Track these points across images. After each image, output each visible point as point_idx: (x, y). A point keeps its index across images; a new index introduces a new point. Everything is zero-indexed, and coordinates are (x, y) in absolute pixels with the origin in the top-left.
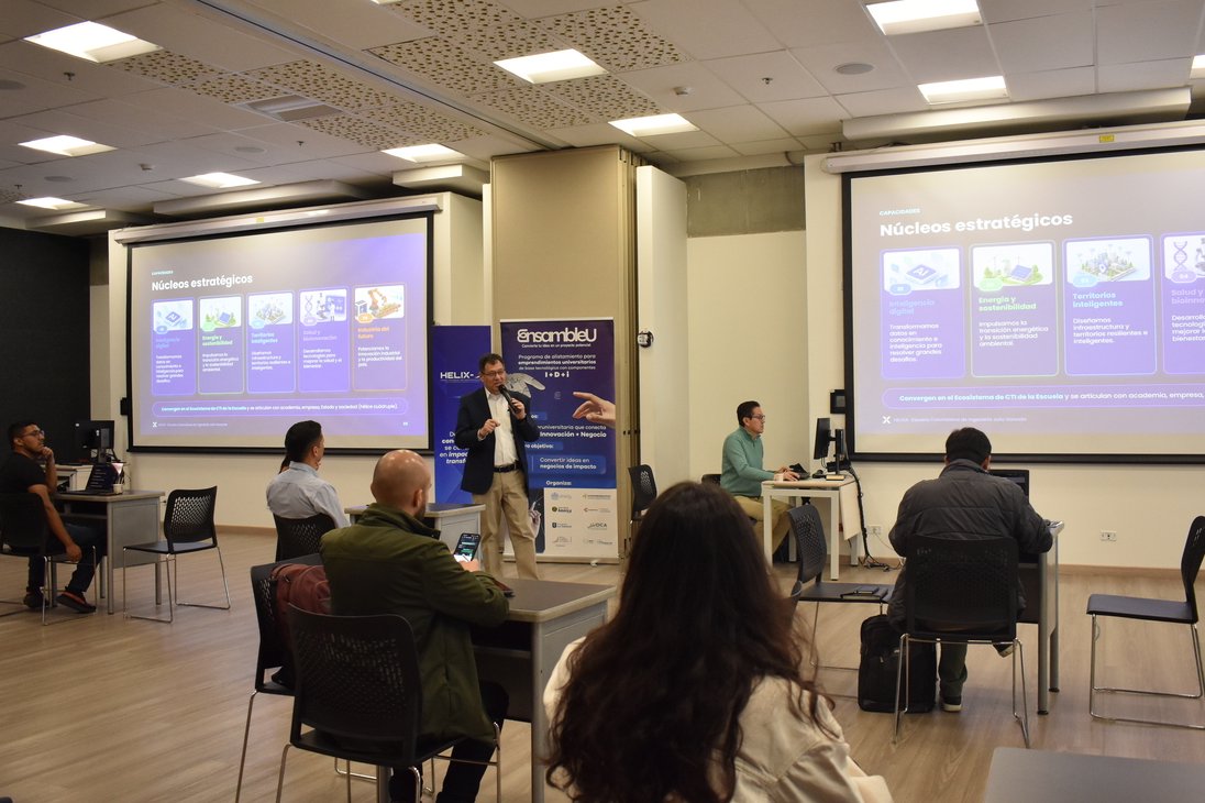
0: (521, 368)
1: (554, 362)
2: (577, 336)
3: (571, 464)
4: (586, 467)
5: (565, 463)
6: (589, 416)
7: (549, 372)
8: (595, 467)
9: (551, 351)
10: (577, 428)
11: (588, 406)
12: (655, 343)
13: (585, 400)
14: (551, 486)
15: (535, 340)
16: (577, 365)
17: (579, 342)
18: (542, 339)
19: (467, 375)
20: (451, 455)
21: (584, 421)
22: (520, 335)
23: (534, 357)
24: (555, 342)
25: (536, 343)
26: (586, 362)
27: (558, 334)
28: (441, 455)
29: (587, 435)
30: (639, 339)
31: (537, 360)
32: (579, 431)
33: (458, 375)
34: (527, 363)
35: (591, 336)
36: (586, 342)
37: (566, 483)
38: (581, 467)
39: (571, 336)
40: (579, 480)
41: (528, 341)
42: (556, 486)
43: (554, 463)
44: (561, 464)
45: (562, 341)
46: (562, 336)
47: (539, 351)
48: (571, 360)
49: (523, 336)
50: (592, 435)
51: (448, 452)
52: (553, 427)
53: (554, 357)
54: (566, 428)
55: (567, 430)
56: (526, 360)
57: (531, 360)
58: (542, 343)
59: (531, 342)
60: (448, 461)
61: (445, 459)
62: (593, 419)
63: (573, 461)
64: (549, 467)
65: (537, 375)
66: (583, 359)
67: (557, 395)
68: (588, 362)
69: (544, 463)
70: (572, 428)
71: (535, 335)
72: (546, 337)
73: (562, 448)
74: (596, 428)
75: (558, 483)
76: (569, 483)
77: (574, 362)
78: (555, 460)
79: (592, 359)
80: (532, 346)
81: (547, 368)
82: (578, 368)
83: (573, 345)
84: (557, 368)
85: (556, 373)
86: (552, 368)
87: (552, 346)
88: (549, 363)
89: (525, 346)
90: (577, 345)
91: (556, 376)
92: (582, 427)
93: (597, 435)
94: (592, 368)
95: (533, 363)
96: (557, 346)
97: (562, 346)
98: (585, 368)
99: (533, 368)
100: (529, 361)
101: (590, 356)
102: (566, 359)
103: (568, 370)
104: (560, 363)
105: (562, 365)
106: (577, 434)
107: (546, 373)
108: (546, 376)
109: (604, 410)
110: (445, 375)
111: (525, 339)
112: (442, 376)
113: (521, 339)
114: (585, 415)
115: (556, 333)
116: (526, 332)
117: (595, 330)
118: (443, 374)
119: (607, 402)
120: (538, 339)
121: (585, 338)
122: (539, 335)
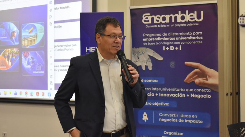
0: (145, 44)
1: (170, 39)
2: (187, 17)
3: (183, 118)
4: (195, 121)
5: (178, 118)
6: (197, 81)
7: (166, 46)
8: (201, 122)
9: (167, 30)
10: (188, 90)
11: (196, 73)
13: (193, 68)
14: (167, 136)
15: (155, 22)
16: (188, 40)
17: (189, 22)
18: (161, 20)
21: (193, 85)
22: (144, 18)
23: (155, 35)
24: (171, 22)
25: (156, 24)
26: (195, 38)
27: (173, 16)
29: (196, 96)
31: (157, 37)
32: (190, 93)
34: (149, 40)
35: (199, 17)
36: (195, 22)
37: (179, 133)
38: (191, 121)
39: (183, 18)
41: (150, 22)
43: (169, 118)
44: (175, 118)
45: (176, 22)
46: (176, 18)
47: (158, 30)
48: (183, 36)
49: (146, 18)
50: (199, 96)
52: (169, 90)
53: (170, 34)
54: (179, 90)
55: (180, 92)
56: (149, 37)
57: (153, 37)
58: (161, 24)
59: (153, 23)
62: (200, 83)
63: (185, 116)
64: (166, 120)
65: (157, 49)
66: (192, 36)
67: (172, 64)
68: (197, 38)
69: (162, 117)
70: (183, 90)
71: (155, 18)
72: (164, 19)
73: (175, 106)
74: (202, 90)
75: (173, 134)
77: (185, 38)
78: (171, 115)
79: (200, 35)
80: (153, 26)
81: (165, 43)
82: (188, 43)
83: (184, 25)
84: (172, 43)
85: (171, 47)
86: (168, 43)
87: (168, 26)
88: (166, 39)
89: (149, 27)
90: (188, 25)
91: (171, 49)
92: (192, 90)
93: (204, 96)
94: (200, 42)
95: (154, 39)
96: (172, 25)
97: (176, 25)
98: (194, 43)
99: (154, 44)
100: (151, 38)
101: (198, 33)
102: (179, 36)
103: (180, 44)
104: (174, 39)
105: (176, 41)
106: (188, 95)
107: (164, 47)
108: (164, 49)
109: (209, 77)
110: (90, 49)
111: (148, 21)
112: (87, 50)
113: (145, 21)
114: (194, 80)
115: (172, 15)
116: (149, 16)
117: (202, 12)
118: (88, 48)
119: (212, 70)
120: (158, 21)
121: (194, 18)
122: (158, 17)
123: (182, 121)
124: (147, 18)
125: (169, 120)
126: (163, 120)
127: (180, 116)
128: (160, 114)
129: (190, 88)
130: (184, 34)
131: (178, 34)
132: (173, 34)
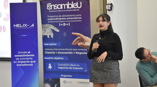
0: (49, 22)
1: (63, 19)
2: (73, 6)
3: (72, 67)
4: (78, 68)
5: (69, 67)
6: (79, 44)
7: (61, 23)
8: (82, 69)
9: (62, 13)
10: (74, 50)
11: (78, 39)
12: (114, 9)
13: (76, 36)
14: (63, 77)
15: (54, 9)
17: (74, 9)
18: (57, 8)
19: (26, 25)
20: (19, 62)
21: (77, 47)
22: (48, 6)
23: (54, 16)
24: (63, 9)
25: (55, 10)
26: (77, 18)
28: (14, 62)
29: (78, 53)
30: (107, 7)
31: (56, 18)
32: (75, 51)
33: (22, 25)
34: (51, 19)
35: (79, 6)
36: (77, 8)
37: (69, 76)
38: (76, 68)
39: (70, 6)
40: (75, 74)
41: (51, 9)
42: (66, 77)
43: (64, 66)
44: (67, 67)
47: (56, 13)
48: (71, 17)
50: (80, 53)
51: (17, 61)
52: (64, 49)
53: (63, 16)
54: (69, 50)
55: (70, 51)
56: (51, 18)
57: (53, 18)
58: (58, 9)
60: (17, 65)
61: (16, 64)
62: (81, 45)
63: (72, 65)
64: (62, 68)
65: (56, 25)
66: (76, 17)
67: (65, 34)
69: (60, 66)
70: (71, 50)
71: (54, 6)
72: (59, 7)
73: (67, 59)
74: (82, 50)
75: (66, 76)
76: (71, 76)
77: (72, 18)
78: (65, 65)
79: (80, 17)
80: (53, 11)
81: (60, 21)
82: (74, 21)
83: (71, 10)
84: (65, 21)
85: (64, 24)
86: (62, 22)
87: (62, 11)
88: (61, 19)
89: (51, 11)
90: (73, 10)
91: (64, 25)
92: (76, 50)
93: (83, 53)
94: (80, 21)
95: (54, 19)
96: (64, 11)
97: (66, 11)
98: (77, 21)
99: (54, 22)
100: (52, 18)
101: (79, 15)
102: (68, 17)
103: (69, 22)
104: (65, 19)
105: (66, 20)
106: (74, 53)
107: (60, 24)
108: (60, 25)
109: (86, 41)
110: (16, 26)
111: (50, 8)
112: (14, 26)
113: (48, 8)
114: (77, 44)
115: (64, 4)
116: (50, 5)
117: (81, 2)
118: (15, 25)
119: (87, 37)
120: (56, 8)
121: (76, 6)
122: (56, 6)
123: (71, 68)
124: (49, 6)
125: (64, 68)
126: (60, 68)
127: (70, 65)
128: (59, 65)
129: (75, 49)
130: (71, 16)
131: (68, 16)
132: (65, 16)
